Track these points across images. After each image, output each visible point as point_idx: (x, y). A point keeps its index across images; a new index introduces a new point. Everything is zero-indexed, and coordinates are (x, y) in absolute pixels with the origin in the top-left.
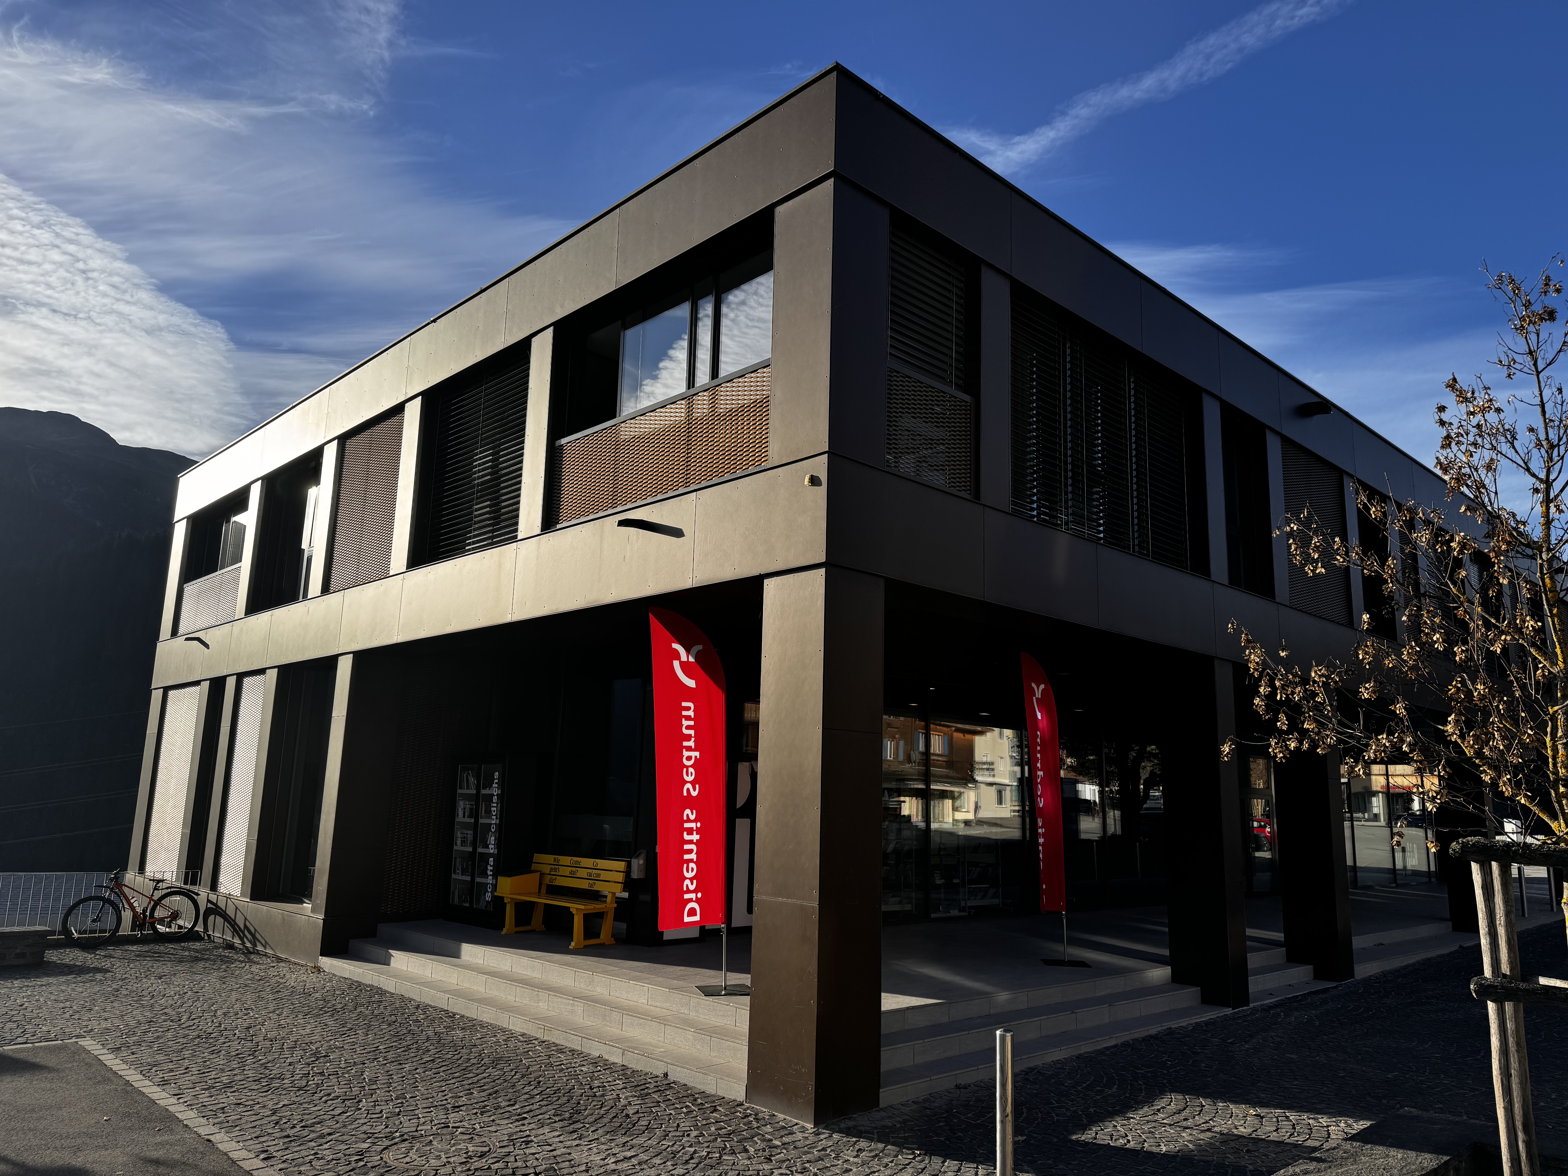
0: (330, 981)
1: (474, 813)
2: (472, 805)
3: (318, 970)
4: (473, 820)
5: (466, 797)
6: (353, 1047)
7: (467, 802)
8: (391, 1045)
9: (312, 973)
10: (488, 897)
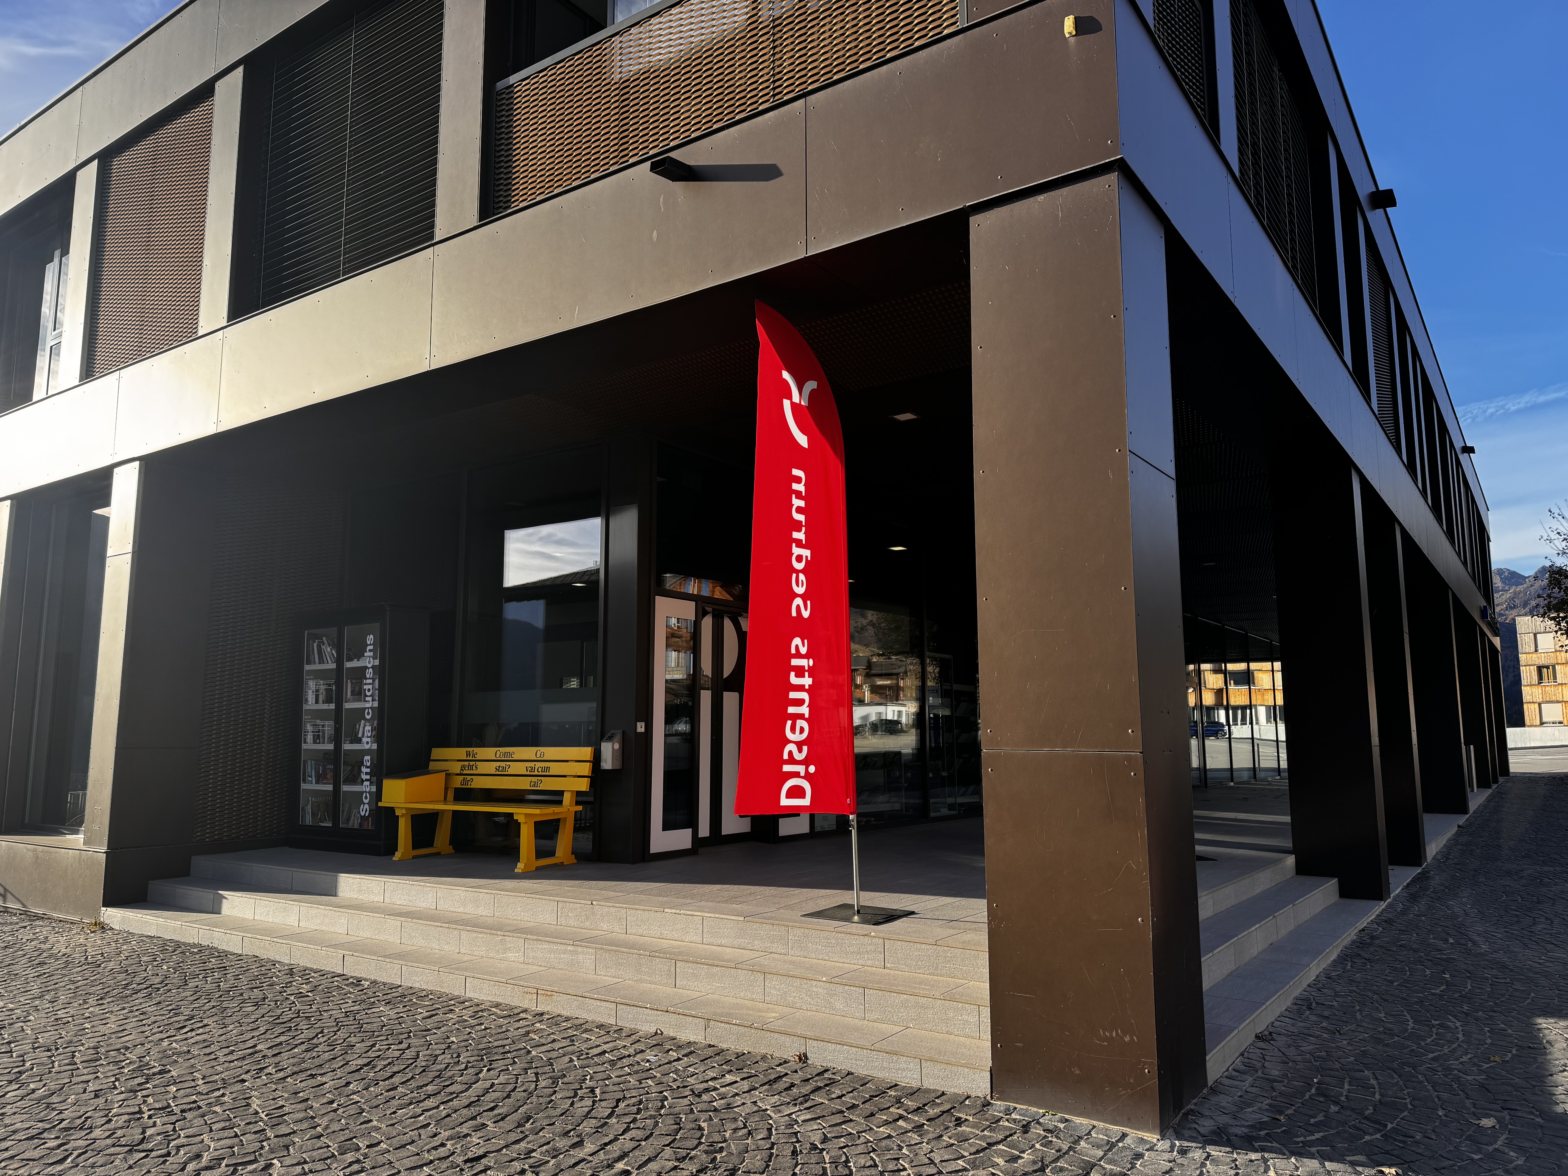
0: (126, 942)
1: (336, 696)
2: (330, 685)
3: (103, 927)
4: (332, 706)
5: (319, 675)
6: (208, 1051)
7: (322, 682)
8: (278, 1040)
9: (92, 932)
10: (365, 810)
